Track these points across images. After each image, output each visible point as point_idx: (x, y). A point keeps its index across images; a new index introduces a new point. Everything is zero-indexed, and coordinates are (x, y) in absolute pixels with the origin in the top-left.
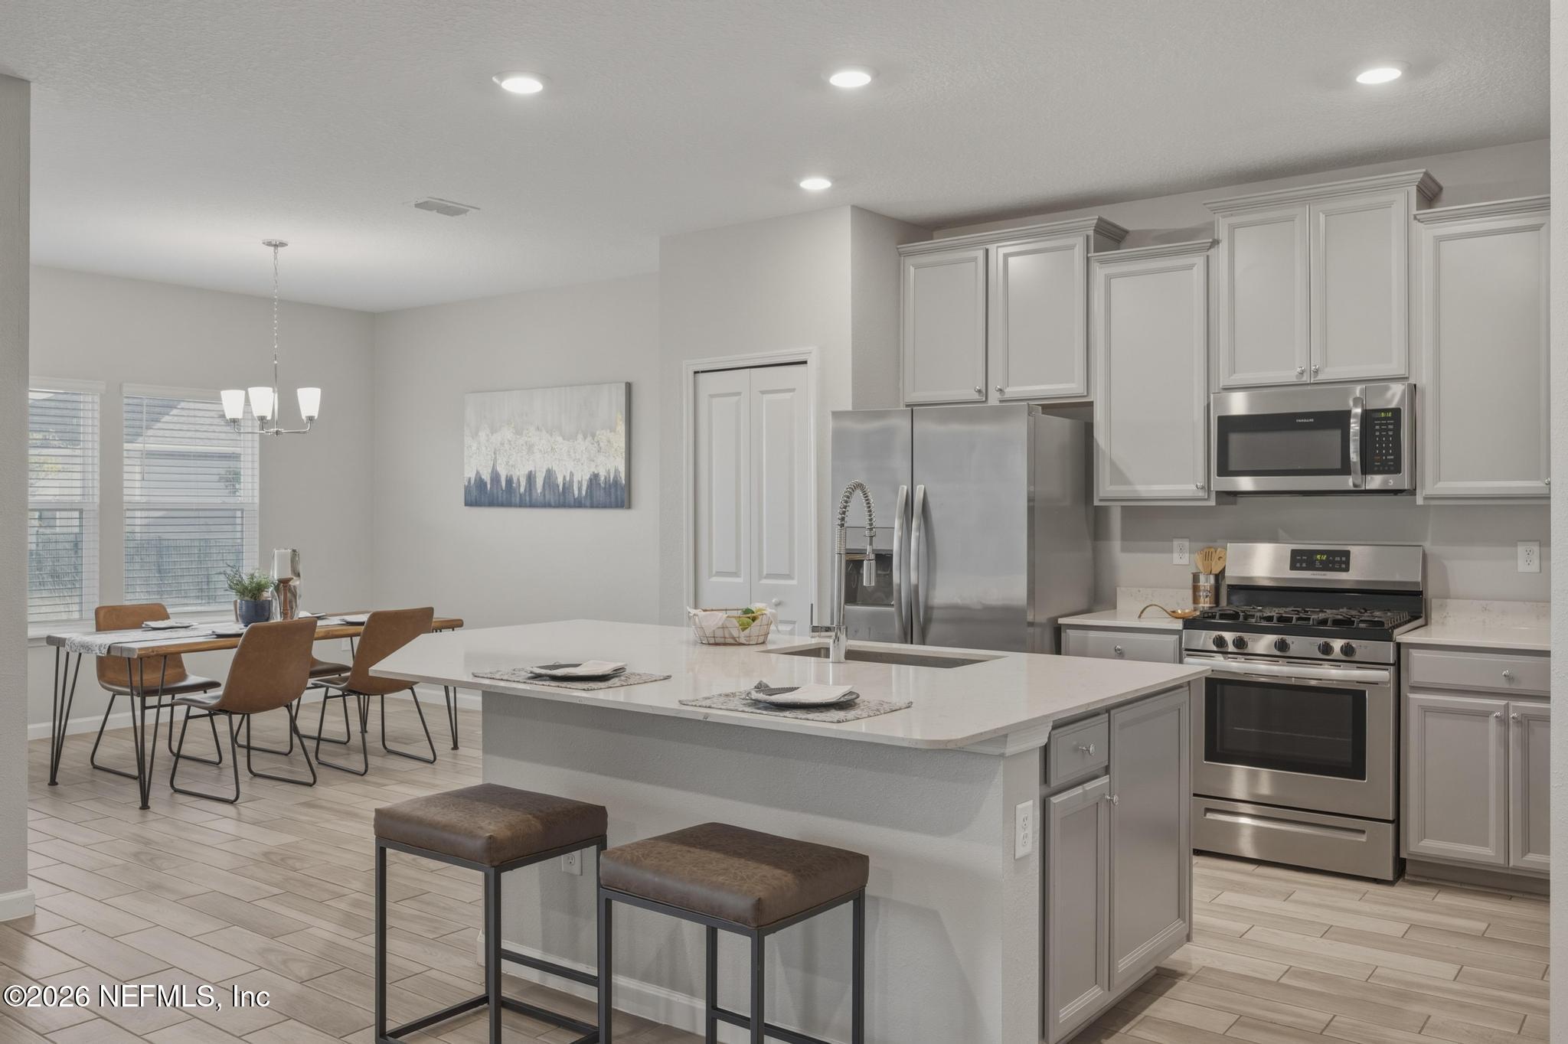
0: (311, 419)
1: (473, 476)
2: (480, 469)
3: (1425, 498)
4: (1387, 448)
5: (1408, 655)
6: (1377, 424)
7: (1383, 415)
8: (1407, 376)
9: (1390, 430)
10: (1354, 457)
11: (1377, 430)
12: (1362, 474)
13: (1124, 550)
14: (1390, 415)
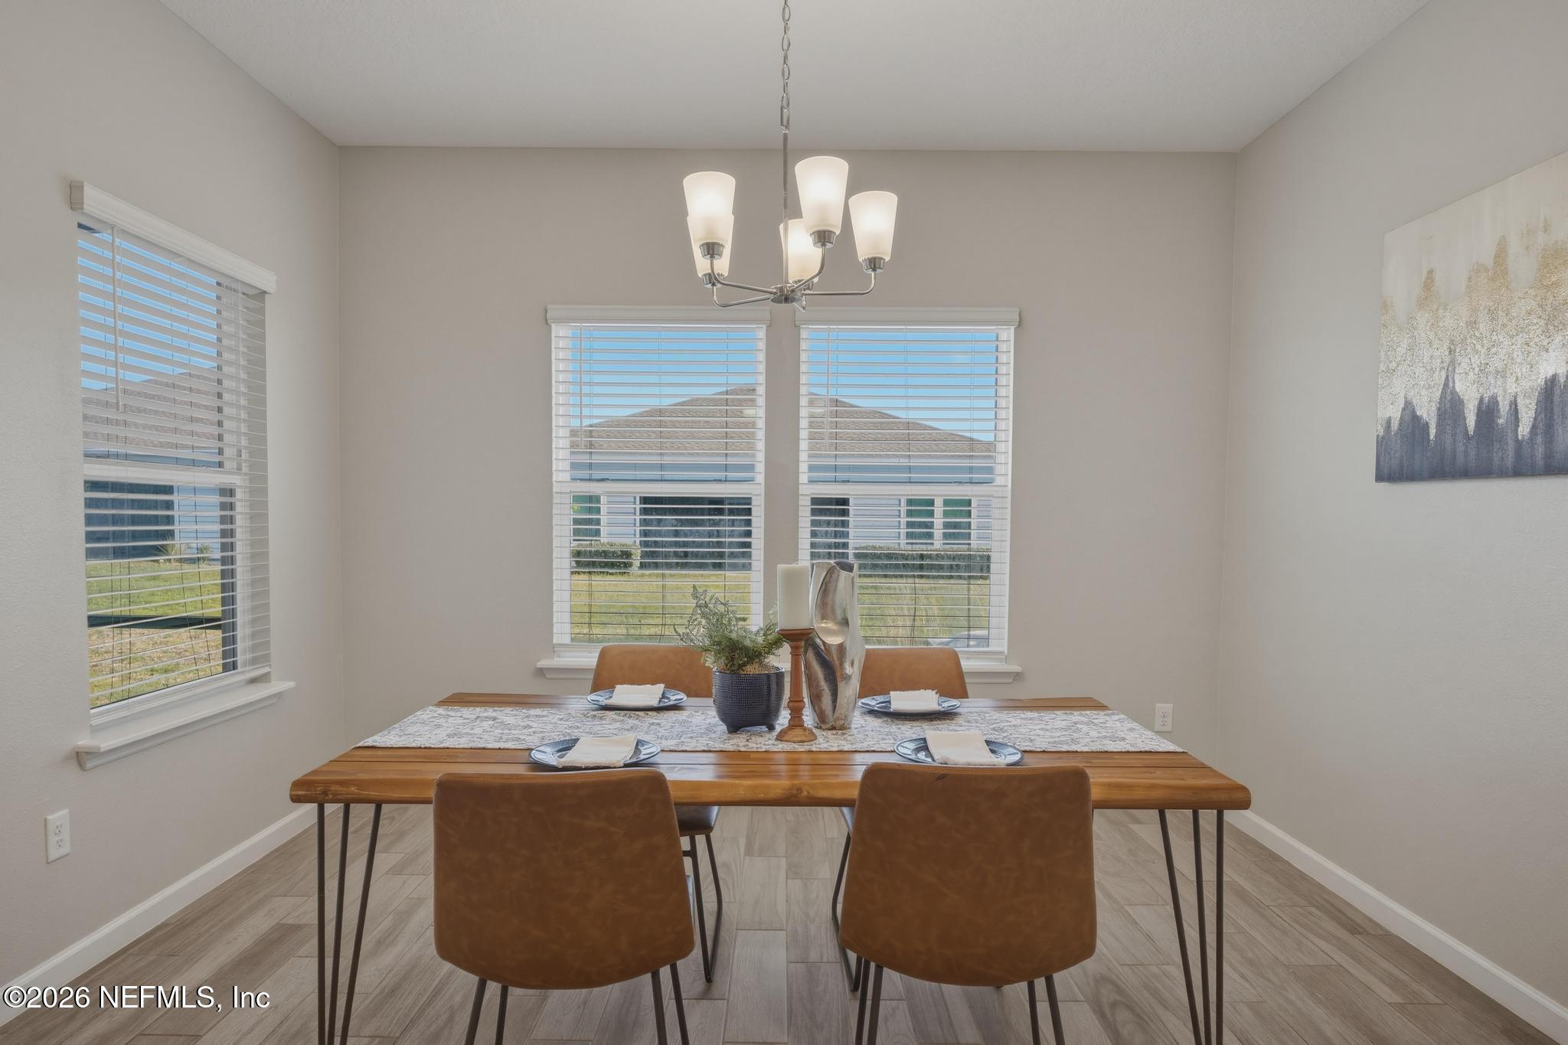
0: (874, 263)
1: (1395, 412)
2: (1410, 395)
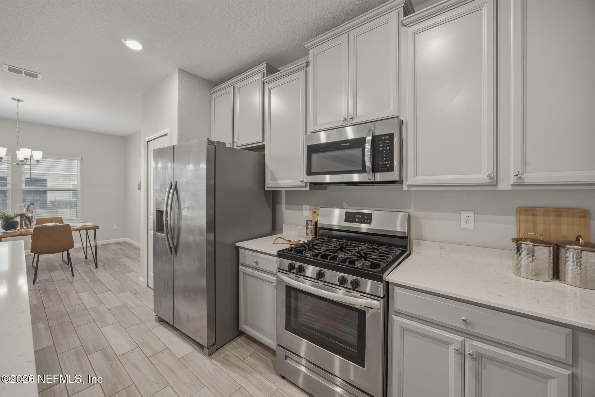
3: (408, 186)
4: (386, 157)
5: (393, 290)
6: (381, 144)
7: (384, 138)
8: (398, 116)
9: (388, 146)
10: (368, 164)
11: (381, 147)
12: (373, 172)
13: (286, 209)
14: (388, 137)
